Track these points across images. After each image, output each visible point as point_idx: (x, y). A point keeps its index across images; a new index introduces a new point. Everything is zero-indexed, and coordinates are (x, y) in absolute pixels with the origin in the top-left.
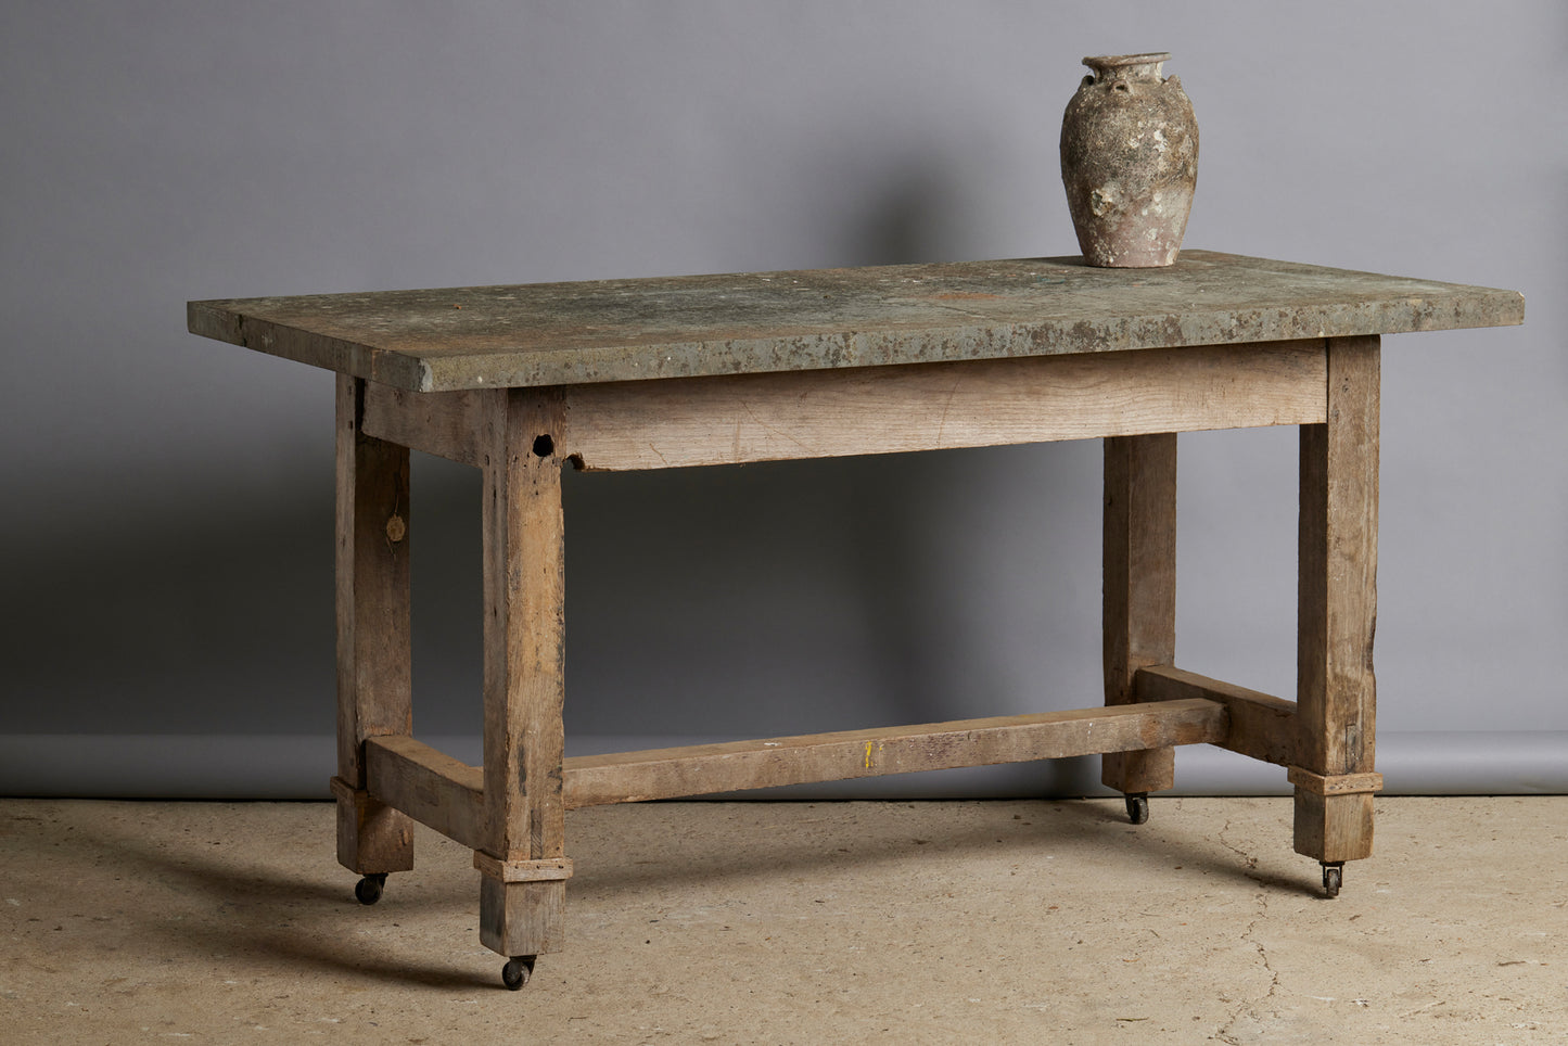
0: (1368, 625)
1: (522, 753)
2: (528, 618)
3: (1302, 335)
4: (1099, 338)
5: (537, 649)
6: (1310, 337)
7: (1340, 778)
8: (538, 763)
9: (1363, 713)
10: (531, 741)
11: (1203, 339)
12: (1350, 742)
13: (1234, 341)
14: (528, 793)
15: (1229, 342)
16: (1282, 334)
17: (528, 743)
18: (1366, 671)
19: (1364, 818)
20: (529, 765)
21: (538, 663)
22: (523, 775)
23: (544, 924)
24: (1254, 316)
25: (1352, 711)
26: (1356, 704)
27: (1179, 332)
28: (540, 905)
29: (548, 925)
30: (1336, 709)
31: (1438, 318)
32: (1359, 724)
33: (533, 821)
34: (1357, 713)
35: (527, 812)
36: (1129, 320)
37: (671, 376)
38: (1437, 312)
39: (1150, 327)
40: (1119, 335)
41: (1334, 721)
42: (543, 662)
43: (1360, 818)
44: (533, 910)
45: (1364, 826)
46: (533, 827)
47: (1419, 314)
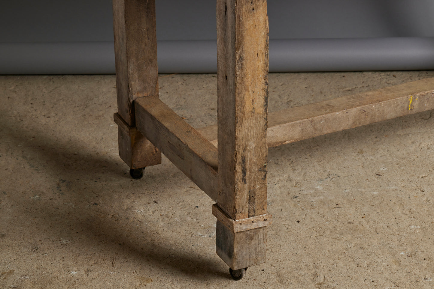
1: (244, 161)
2: (248, 83)
5: (253, 101)
8: (253, 165)
10: (249, 153)
14: (247, 182)
17: (248, 154)
20: (248, 166)
21: (254, 108)
22: (244, 172)
23: (256, 250)
28: (254, 241)
29: (258, 250)
33: (250, 197)
35: (247, 192)
42: (256, 108)
44: (250, 243)
46: (250, 200)
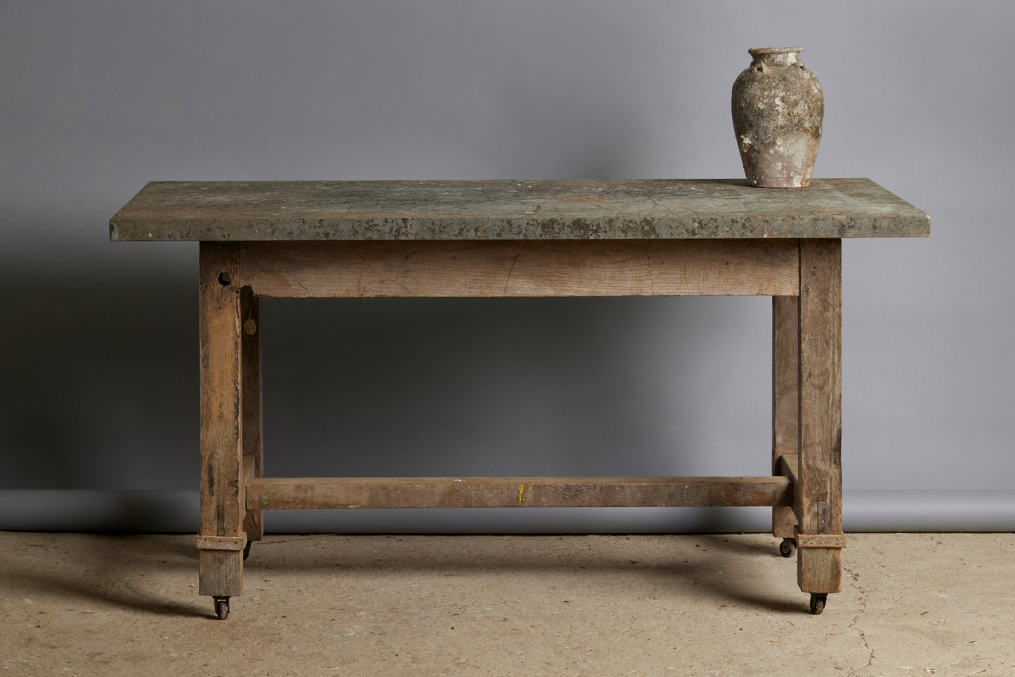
0: (835, 434)
1: (211, 469)
2: (215, 385)
3: (750, 236)
4: (592, 230)
5: (221, 405)
6: (756, 237)
7: (810, 536)
8: (221, 476)
9: (831, 494)
10: (217, 462)
11: (672, 234)
12: (821, 512)
13: (696, 237)
14: (215, 494)
15: (693, 237)
16: (734, 234)
17: (215, 463)
18: (833, 466)
19: (833, 565)
20: (215, 476)
21: (222, 413)
22: (211, 483)
23: (226, 577)
24: (712, 222)
25: (823, 491)
26: (825, 487)
27: (654, 229)
28: (223, 565)
29: (229, 578)
30: (810, 490)
31: (859, 229)
32: (828, 501)
33: (218, 512)
34: (826, 493)
35: (214, 506)
36: (615, 220)
37: (281, 239)
38: (858, 225)
39: (631, 225)
40: (608, 229)
41: (808, 497)
42: (225, 413)
43: (830, 564)
44: (219, 568)
45: (832, 570)
46: (218, 516)
47: (844, 226)
